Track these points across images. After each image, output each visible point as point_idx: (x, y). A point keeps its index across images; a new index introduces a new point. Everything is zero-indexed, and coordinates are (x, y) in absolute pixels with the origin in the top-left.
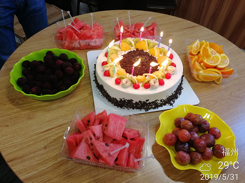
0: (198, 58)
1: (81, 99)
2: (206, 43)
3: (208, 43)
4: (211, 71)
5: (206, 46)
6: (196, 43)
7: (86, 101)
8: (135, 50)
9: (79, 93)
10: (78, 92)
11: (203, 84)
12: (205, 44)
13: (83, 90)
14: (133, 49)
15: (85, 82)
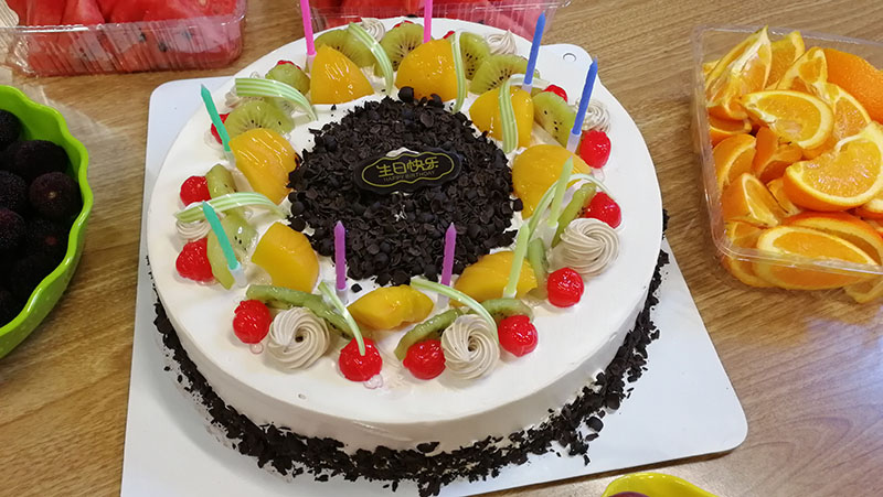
0: (756, 148)
1: (58, 395)
2: (810, 57)
3: (820, 54)
4: (825, 231)
5: (810, 72)
6: (751, 53)
7: (86, 409)
8: (395, 96)
9: (57, 354)
10: (55, 348)
11: (775, 298)
12: (805, 59)
13: (85, 337)
14: (382, 88)
15: (108, 283)
